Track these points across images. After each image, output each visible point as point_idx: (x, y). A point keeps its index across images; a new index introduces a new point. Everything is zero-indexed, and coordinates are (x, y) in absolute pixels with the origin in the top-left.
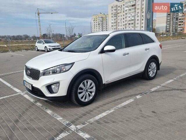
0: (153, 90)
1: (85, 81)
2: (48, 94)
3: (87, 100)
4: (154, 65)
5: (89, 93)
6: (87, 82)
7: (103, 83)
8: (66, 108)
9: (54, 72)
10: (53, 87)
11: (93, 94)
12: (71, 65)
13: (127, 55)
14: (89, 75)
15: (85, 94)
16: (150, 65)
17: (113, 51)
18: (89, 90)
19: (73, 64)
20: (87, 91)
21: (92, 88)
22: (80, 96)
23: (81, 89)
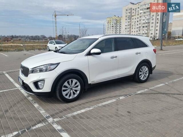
0: (139, 92)
1: (70, 81)
2: (35, 90)
3: (71, 98)
4: (145, 69)
5: (73, 91)
6: (72, 81)
7: (89, 83)
8: (52, 103)
9: (41, 71)
10: (39, 83)
11: (78, 92)
12: (56, 65)
13: (115, 58)
14: (74, 75)
15: (70, 92)
16: (142, 69)
17: (99, 54)
18: (74, 89)
19: (58, 64)
20: (71, 89)
21: (77, 86)
22: (64, 93)
23: (65, 87)
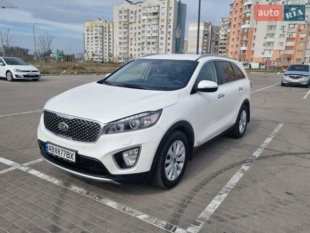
0: (257, 154)
1: (175, 144)
2: (115, 170)
3: (173, 178)
4: (244, 114)
5: (177, 163)
7: (195, 146)
10: (125, 155)
11: (182, 165)
12: (158, 114)
14: (180, 132)
15: (173, 167)
17: (214, 90)
18: (177, 160)
22: (167, 170)
23: (169, 157)
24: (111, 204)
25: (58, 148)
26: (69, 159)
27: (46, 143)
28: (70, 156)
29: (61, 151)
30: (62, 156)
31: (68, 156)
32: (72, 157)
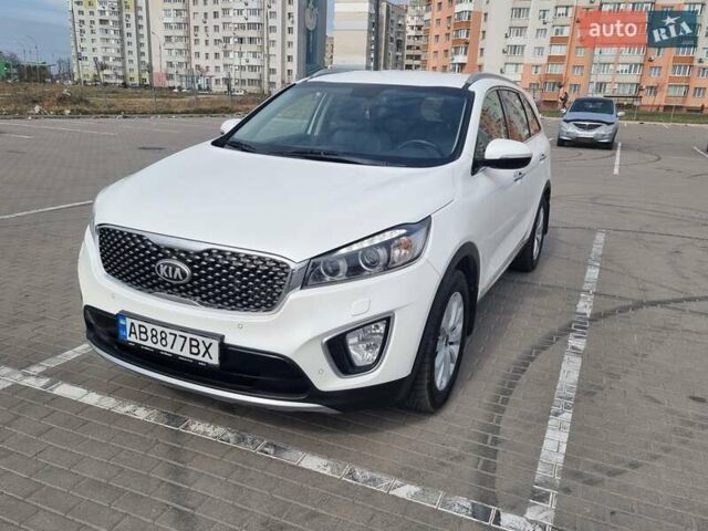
12: (422, 231)
24: (313, 463)
25: (159, 329)
26: (199, 358)
27: (117, 315)
28: (203, 350)
29: (170, 339)
30: (176, 350)
31: (195, 350)
32: (207, 351)
